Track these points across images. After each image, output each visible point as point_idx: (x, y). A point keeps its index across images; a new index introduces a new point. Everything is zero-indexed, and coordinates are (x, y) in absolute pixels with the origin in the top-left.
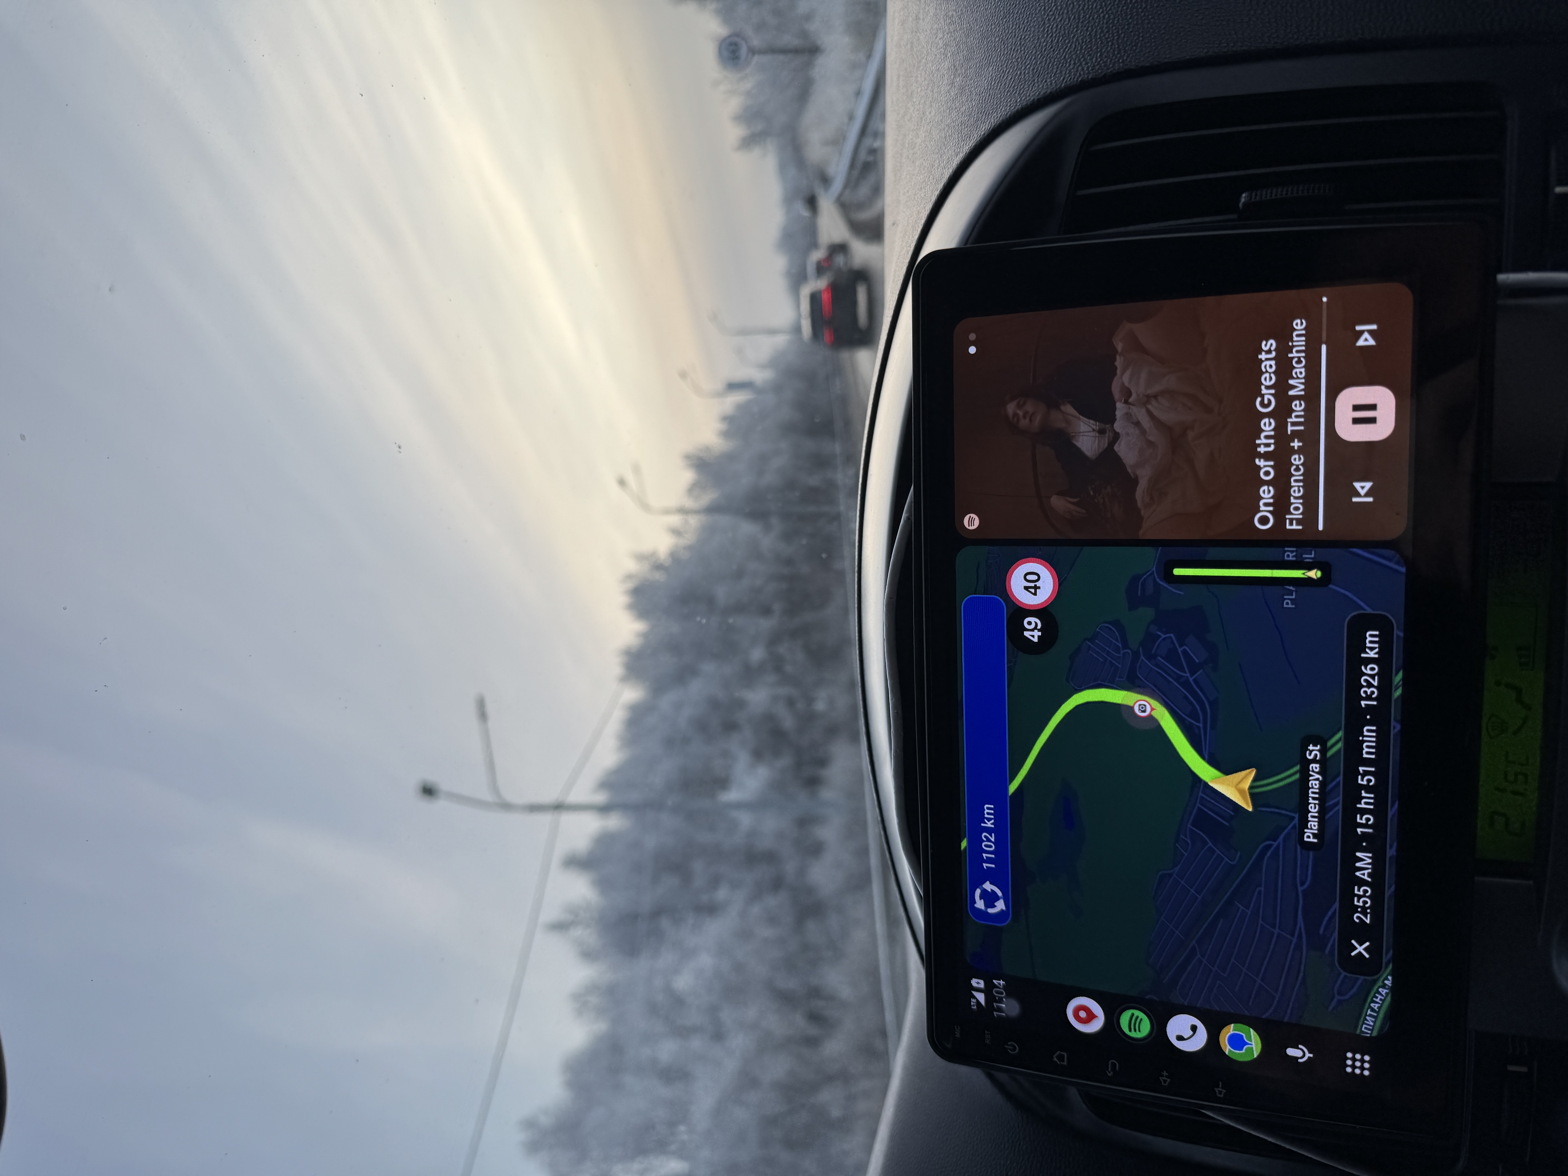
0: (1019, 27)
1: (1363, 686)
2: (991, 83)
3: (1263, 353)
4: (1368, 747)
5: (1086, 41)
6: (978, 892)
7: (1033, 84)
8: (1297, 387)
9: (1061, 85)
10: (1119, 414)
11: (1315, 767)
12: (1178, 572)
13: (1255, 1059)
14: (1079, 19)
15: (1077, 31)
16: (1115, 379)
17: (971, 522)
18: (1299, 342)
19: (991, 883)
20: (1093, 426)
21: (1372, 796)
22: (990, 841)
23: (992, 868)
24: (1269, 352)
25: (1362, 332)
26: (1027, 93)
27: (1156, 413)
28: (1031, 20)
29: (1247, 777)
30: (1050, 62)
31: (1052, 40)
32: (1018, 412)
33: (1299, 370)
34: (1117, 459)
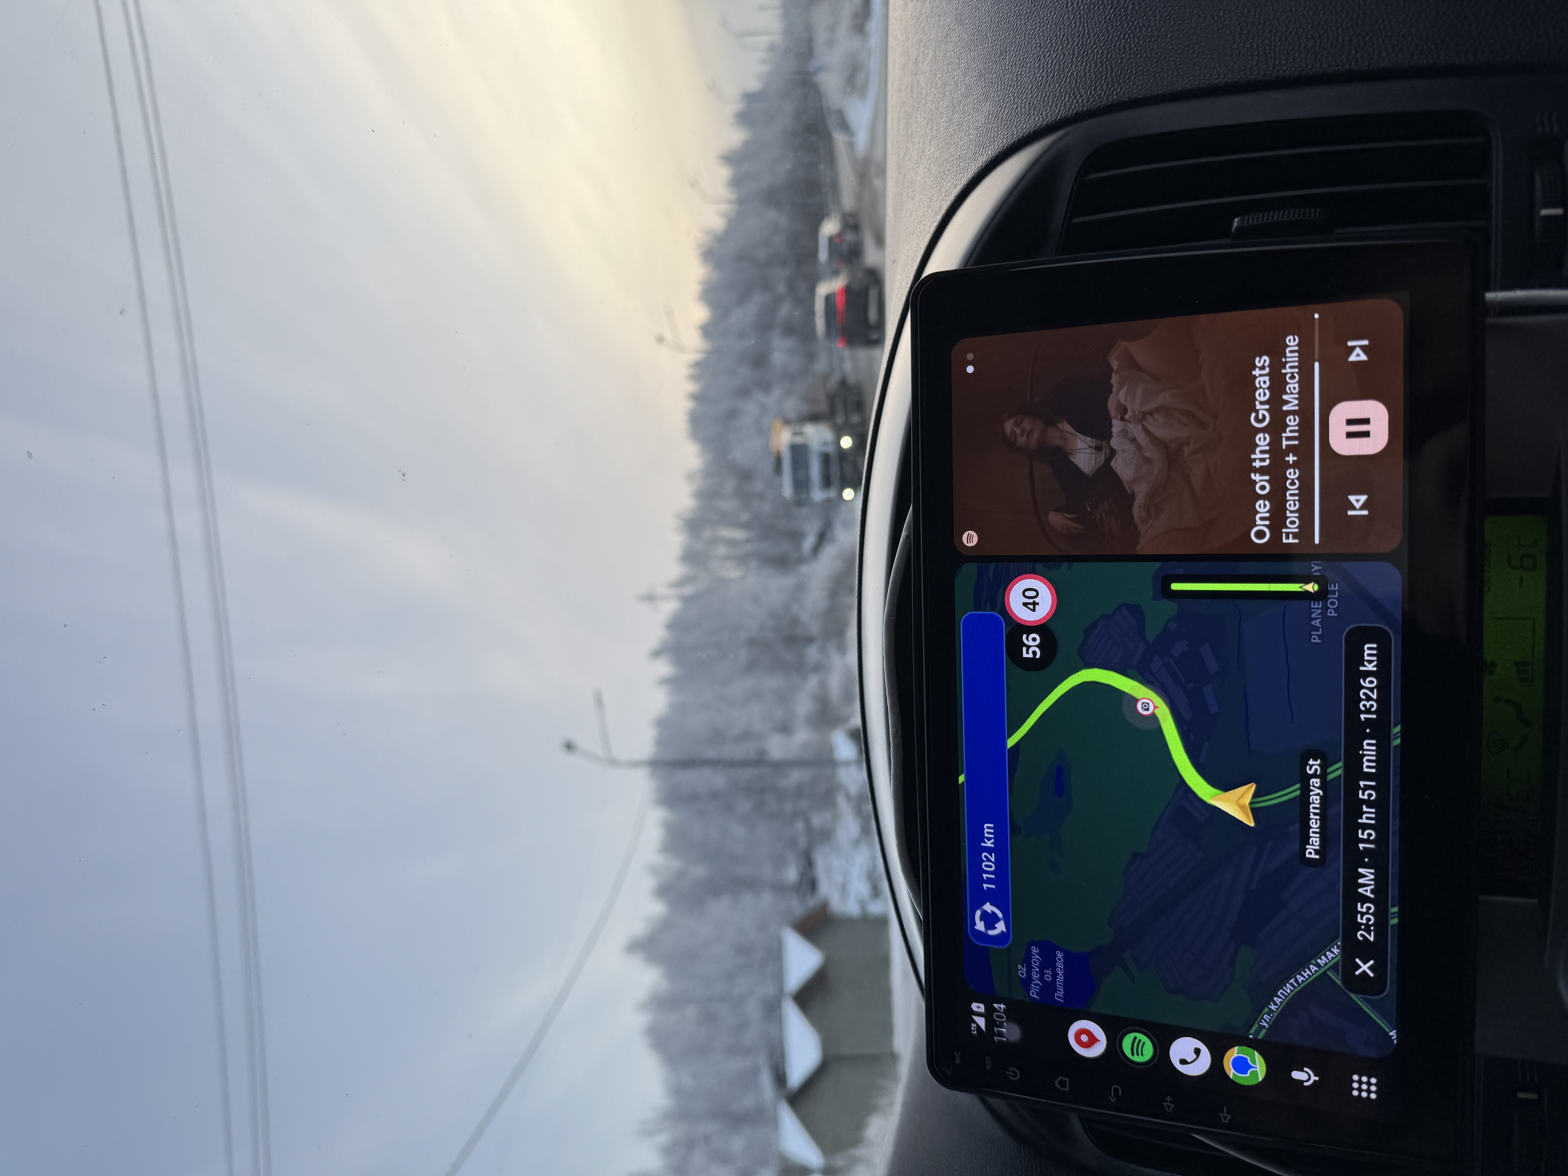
0: (1015, 63)
1: (1362, 700)
2: (988, 118)
3: (1257, 369)
4: (1368, 761)
5: (1080, 75)
6: (978, 913)
7: (1029, 117)
8: (1291, 401)
9: (1057, 117)
10: (1115, 430)
11: (1316, 782)
12: (1175, 586)
14: (1073, 54)
15: (1071, 66)
16: (1111, 396)
17: (970, 539)
18: (1292, 358)
19: (991, 904)
20: (1089, 443)
21: (1373, 810)
22: (991, 861)
23: (992, 889)
24: (1263, 368)
25: (1354, 348)
26: (1023, 126)
27: (1151, 428)
28: (1027, 57)
29: (1246, 792)
30: (1046, 96)
31: (1048, 75)
32: (1015, 429)
33: (1293, 386)
34: (1114, 474)
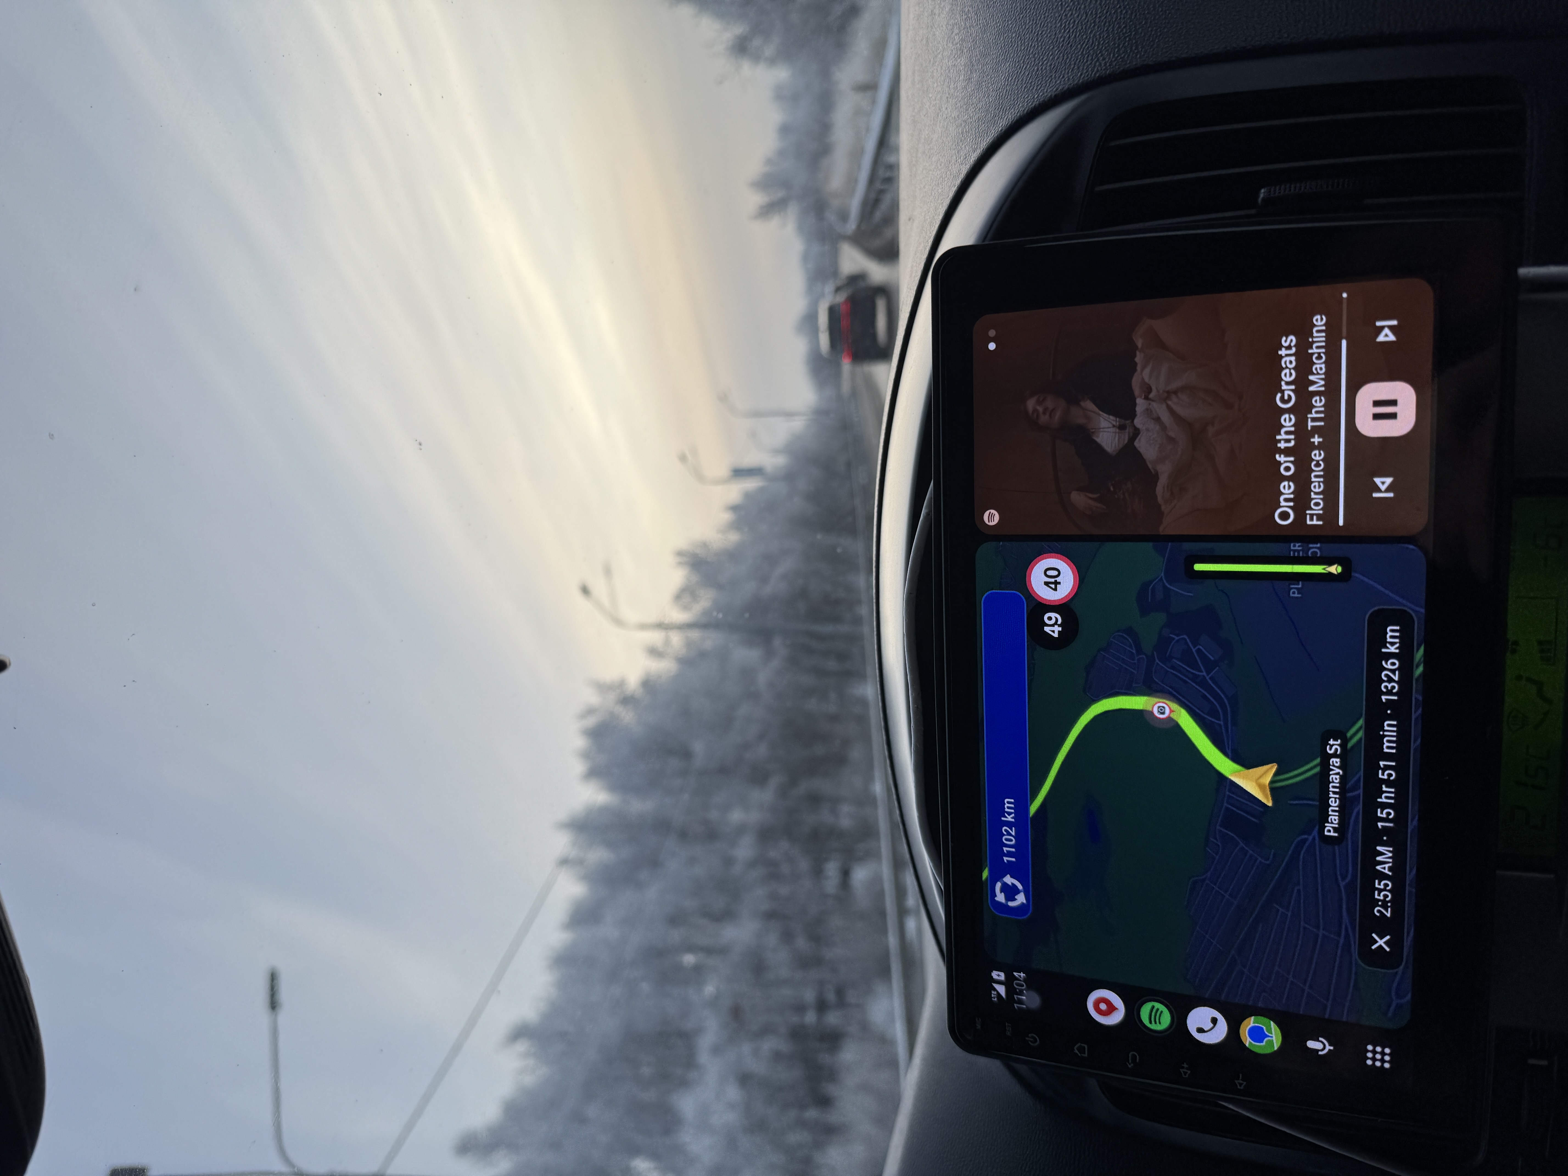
0: (1036, 23)
1: (1384, 681)
2: (1008, 79)
3: (1283, 349)
4: (1388, 741)
5: (1103, 37)
6: (999, 885)
7: (1050, 80)
8: (1318, 381)
9: (1079, 81)
10: (1139, 409)
11: (1336, 761)
12: (1198, 567)
13: (1275, 1051)
14: (1096, 14)
15: (1094, 26)
16: (1136, 374)
17: (992, 518)
18: (1319, 338)
20: (1112, 422)
21: (1393, 790)
22: (1011, 835)
23: (1012, 862)
24: (1289, 348)
25: (1382, 328)
26: (1044, 90)
27: (1175, 407)
28: (1048, 16)
29: (1267, 773)
30: (1068, 57)
31: (1070, 35)
32: (1038, 407)
33: (1319, 366)
34: (1137, 454)
